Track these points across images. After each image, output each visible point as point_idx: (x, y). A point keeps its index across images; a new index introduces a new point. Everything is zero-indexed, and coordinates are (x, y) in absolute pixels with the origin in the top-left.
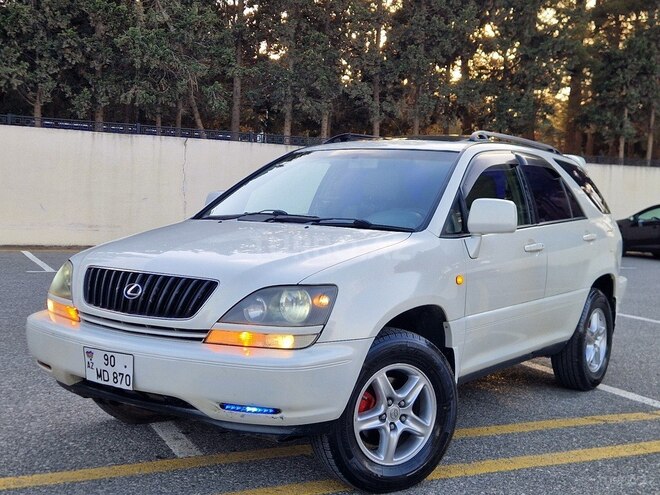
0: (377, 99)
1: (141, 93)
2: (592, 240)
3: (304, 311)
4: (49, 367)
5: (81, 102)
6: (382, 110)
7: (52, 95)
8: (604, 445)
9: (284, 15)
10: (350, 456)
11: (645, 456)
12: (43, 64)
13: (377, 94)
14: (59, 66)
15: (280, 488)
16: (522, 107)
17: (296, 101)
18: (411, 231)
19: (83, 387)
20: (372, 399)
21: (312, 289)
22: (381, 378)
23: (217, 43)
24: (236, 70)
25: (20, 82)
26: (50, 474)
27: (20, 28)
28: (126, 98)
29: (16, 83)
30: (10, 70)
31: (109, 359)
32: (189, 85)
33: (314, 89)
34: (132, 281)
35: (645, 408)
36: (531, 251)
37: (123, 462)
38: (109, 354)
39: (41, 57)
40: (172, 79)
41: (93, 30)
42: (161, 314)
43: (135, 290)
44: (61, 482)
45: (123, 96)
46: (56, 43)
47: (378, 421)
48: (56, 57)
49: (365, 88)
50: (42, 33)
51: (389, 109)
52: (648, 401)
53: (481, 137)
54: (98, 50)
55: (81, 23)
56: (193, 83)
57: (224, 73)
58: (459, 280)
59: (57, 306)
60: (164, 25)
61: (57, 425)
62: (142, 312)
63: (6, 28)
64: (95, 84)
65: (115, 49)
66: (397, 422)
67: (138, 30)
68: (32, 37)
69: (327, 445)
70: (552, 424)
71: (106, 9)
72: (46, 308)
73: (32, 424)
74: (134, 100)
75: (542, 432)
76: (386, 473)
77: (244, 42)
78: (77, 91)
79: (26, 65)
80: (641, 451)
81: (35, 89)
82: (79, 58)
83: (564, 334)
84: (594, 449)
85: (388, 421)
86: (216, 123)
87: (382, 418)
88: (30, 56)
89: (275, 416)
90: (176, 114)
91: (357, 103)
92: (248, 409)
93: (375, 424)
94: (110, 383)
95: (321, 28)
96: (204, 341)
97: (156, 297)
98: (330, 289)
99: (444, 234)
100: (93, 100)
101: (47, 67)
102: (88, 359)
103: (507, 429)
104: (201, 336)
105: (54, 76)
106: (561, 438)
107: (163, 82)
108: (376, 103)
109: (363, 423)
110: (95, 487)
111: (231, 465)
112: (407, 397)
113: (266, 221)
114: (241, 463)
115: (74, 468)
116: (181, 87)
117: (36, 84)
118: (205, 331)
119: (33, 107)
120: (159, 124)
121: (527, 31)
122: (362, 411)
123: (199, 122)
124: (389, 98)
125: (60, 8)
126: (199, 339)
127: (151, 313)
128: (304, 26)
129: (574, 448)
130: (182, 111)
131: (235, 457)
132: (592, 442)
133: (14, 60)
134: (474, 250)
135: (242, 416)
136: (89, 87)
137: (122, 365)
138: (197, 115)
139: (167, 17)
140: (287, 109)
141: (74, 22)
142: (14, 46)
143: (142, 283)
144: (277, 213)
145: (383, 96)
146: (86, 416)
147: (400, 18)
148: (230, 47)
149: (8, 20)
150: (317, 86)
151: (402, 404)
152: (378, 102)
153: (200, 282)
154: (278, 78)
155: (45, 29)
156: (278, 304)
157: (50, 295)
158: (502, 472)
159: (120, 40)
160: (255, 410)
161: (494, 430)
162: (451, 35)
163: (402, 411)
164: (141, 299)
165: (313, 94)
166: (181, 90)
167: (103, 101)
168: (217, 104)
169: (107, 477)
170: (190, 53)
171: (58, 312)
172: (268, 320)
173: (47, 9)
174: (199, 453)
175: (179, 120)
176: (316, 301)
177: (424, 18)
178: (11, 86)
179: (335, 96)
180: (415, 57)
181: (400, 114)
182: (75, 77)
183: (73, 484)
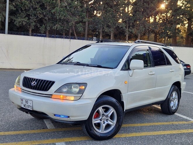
0: (127, 28)
1: (59, 26)
2: (173, 71)
3: (77, 90)
4: (13, 103)
5: (42, 29)
6: (129, 31)
7: (34, 27)
8: (169, 130)
9: (101, 3)
10: (91, 130)
11: (180, 134)
12: (32, 18)
13: (127, 26)
14: (36, 18)
15: (73, 138)
16: (171, 30)
17: (103, 28)
18: (112, 68)
19: (22, 109)
20: (98, 115)
21: (80, 84)
22: (100, 109)
23: (81, 12)
24: (86, 19)
25: (25, 23)
26: (13, 132)
27: (26, 8)
28: (55, 28)
29: (24, 23)
30: (23, 20)
31: (27, 102)
32: (72, 24)
33: (109, 25)
34: (34, 81)
35: (186, 120)
36: (151, 75)
37: (33, 129)
38: (27, 100)
39: (31, 16)
40: (68, 22)
41: (46, 8)
42: (40, 90)
43: (34, 83)
44: (15, 134)
45: (54, 27)
46: (35, 12)
47: (100, 121)
48: (35, 16)
49: (124, 24)
50: (32, 9)
51: (131, 31)
52: (188, 118)
53: (139, 42)
54: (47, 14)
55: (43, 6)
56: (74, 23)
57: (82, 20)
58: (126, 82)
59: (17, 87)
60: (66, 7)
61: (19, 119)
62: (35, 89)
63: (22, 8)
64: (46, 23)
65: (52, 14)
66: (105, 121)
67: (58, 8)
68: (29, 10)
69: (84, 127)
70: (156, 124)
71: (49, 2)
72: (14, 87)
73: (12, 118)
74: (57, 28)
75: (152, 126)
76: (101, 135)
77: (89, 11)
78: (41, 26)
79: (27, 18)
80: (180, 132)
81: (30, 25)
82: (42, 16)
83: (163, 98)
84: (166, 131)
85: (103, 121)
86: (81, 34)
87: (101, 120)
88: (28, 16)
89: (68, 118)
90: (69, 32)
91: (121, 29)
92: (61, 116)
93: (99, 121)
94: (27, 108)
95: (111, 7)
96: (51, 97)
97: (39, 85)
98: (85, 84)
99: (122, 69)
100: (46, 28)
101: (33, 19)
102: (22, 101)
103: (143, 125)
104: (50, 96)
105: (35, 21)
106: (157, 128)
107: (65, 23)
108: (127, 29)
109: (95, 121)
110: (24, 136)
111: (62, 131)
112: (108, 114)
113: (75, 65)
114: (65, 131)
115: (20, 130)
116: (70, 24)
117: (30, 24)
118: (51, 95)
119: (29, 30)
120: (64, 35)
121: (173, 7)
122: (95, 118)
123: (75, 34)
124: (131, 28)
125: (37, 2)
126: (50, 97)
127: (38, 89)
128: (106, 6)
129: (160, 130)
130: (71, 31)
131: (64, 129)
132: (166, 129)
133: (24, 17)
134: (131, 74)
135: (60, 118)
136: (45, 24)
137: (30, 103)
138: (75, 32)
139: (66, 4)
140: (101, 31)
141: (41, 6)
142: (24, 13)
143: (36, 81)
144: (78, 63)
145: (129, 27)
146: (27, 117)
147: (135, 4)
148: (85, 13)
149: (22, 6)
150: (109, 24)
151: (107, 116)
152: (128, 29)
153: (51, 82)
154: (98, 22)
155: (33, 8)
156: (71, 88)
157: (15, 84)
158: (136, 136)
159: (53, 11)
160: (63, 116)
161: (139, 125)
162: (149, 9)
163: (107, 118)
164: (36, 86)
165: (108, 26)
166: (70, 25)
167: (48, 28)
168: (80, 29)
169: (28, 133)
170: (73, 14)
171: (17, 88)
172: (68, 92)
173: (33, 2)
174: (54, 128)
175: (70, 34)
176: (80, 87)
177: (142, 4)
178: (23, 24)
179: (115, 27)
180: (138, 15)
181: (134, 32)
182: (41, 21)
183: (18, 134)
